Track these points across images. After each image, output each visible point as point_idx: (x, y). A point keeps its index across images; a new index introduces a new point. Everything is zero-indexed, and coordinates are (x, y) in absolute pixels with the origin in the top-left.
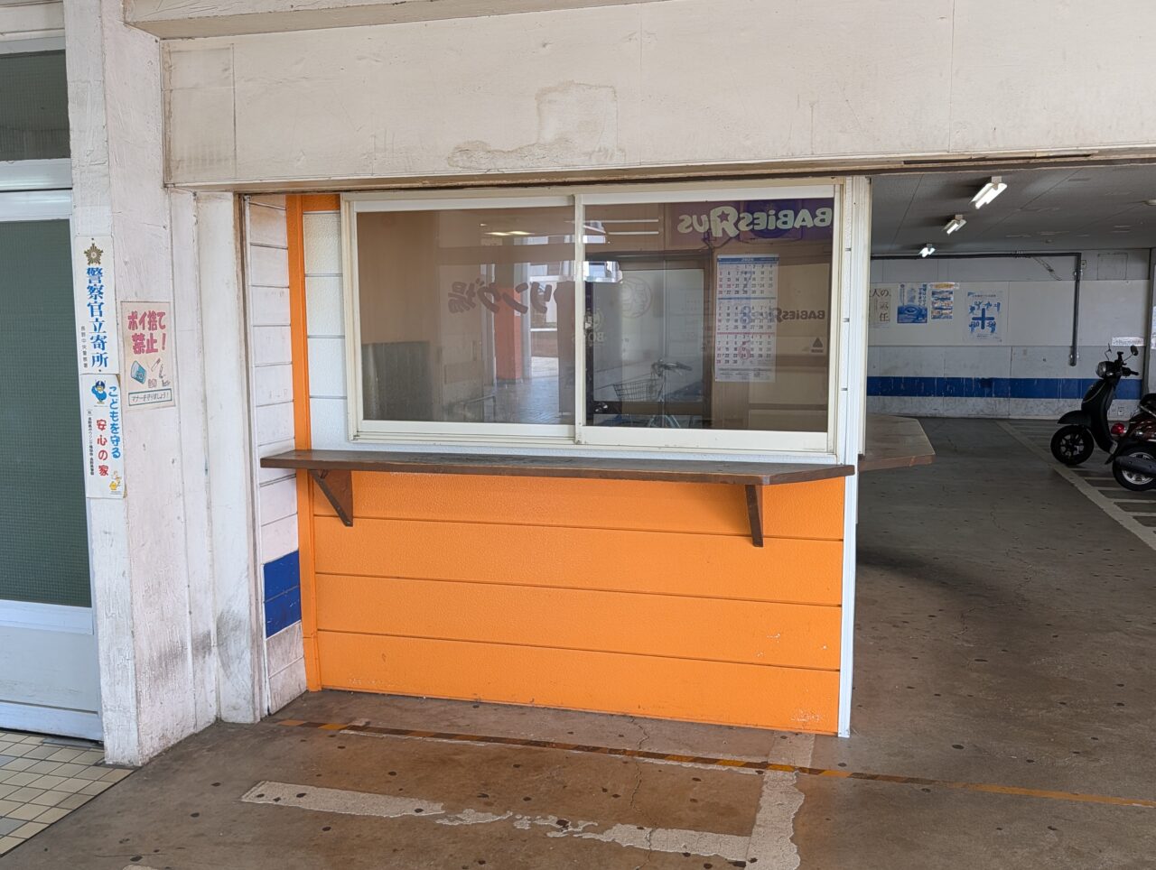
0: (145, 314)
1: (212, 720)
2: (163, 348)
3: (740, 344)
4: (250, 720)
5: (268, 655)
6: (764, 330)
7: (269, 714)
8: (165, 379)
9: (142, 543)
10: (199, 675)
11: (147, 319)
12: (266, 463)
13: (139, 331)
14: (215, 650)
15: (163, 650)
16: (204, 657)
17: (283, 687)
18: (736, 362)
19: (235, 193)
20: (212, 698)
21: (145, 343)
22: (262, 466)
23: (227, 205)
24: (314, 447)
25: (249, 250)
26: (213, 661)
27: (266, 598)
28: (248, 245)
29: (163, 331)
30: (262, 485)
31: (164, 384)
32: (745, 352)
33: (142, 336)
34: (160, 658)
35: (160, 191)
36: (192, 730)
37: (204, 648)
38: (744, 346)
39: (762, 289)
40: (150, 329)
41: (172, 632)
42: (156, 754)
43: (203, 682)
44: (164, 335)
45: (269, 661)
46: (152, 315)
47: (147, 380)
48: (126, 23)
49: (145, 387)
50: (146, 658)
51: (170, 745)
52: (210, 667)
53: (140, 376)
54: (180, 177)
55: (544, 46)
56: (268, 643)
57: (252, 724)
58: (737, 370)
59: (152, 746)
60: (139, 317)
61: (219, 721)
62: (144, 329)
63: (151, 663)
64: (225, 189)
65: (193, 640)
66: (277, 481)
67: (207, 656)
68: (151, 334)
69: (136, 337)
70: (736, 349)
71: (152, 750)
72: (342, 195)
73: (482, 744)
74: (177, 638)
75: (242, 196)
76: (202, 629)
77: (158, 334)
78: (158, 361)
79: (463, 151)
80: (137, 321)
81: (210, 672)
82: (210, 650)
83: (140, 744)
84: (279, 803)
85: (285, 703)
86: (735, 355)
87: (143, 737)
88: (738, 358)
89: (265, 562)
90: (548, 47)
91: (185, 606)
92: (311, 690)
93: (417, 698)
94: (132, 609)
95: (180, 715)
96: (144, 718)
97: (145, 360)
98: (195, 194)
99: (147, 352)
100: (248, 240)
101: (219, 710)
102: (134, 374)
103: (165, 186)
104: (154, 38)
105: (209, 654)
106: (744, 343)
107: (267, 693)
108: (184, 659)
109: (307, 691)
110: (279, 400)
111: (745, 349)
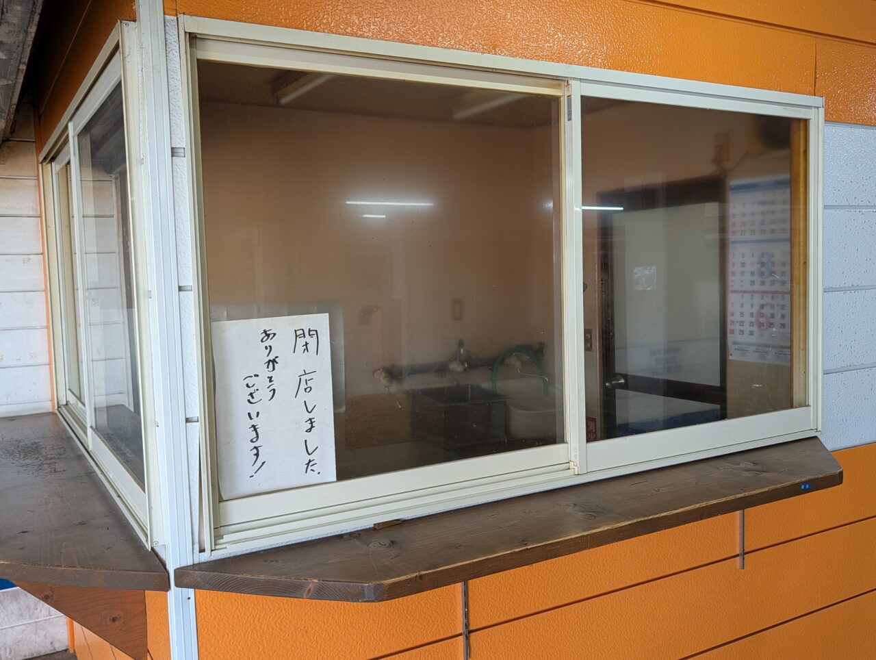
3: (757, 307)
18: (752, 333)
32: (762, 320)
38: (763, 311)
58: (754, 345)
70: (752, 315)
86: (752, 324)
88: (754, 328)
106: (762, 306)
109: (66, 650)
110: (20, 363)
111: (762, 315)
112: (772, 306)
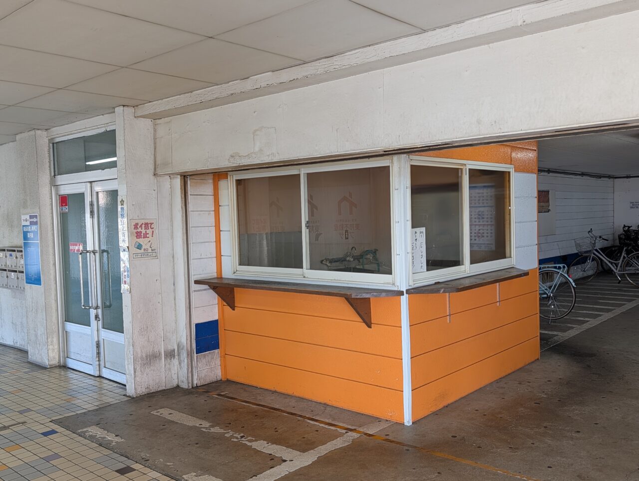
0: (143, 224)
1: (175, 385)
2: (152, 236)
3: (477, 230)
4: (186, 387)
5: (197, 361)
6: (489, 223)
7: (197, 386)
8: (153, 248)
9: (138, 311)
10: (168, 366)
11: (143, 226)
12: (197, 282)
13: (139, 230)
14: (177, 357)
15: (148, 354)
16: (171, 359)
17: (206, 376)
18: (475, 240)
19: (181, 176)
20: (175, 377)
21: (142, 234)
22: (195, 283)
23: (178, 181)
24: (223, 277)
25: (190, 198)
26: (175, 361)
27: (196, 338)
28: (189, 196)
29: (153, 230)
30: (195, 291)
31: (152, 250)
32: (479, 235)
33: (141, 232)
34: (147, 357)
35: (152, 177)
36: (164, 388)
37: (170, 356)
38: (480, 231)
39: (487, 202)
40: (145, 229)
41: (154, 347)
42: (143, 394)
43: (170, 369)
44: (153, 231)
45: (197, 364)
46: (146, 224)
47: (143, 249)
48: (135, 117)
49: (142, 251)
50: (139, 355)
51: (151, 392)
52: (174, 364)
53: (139, 247)
54: (159, 172)
55: (255, 112)
56: (197, 357)
57: (187, 389)
58: (476, 244)
59: (142, 390)
60: (139, 225)
61: (178, 386)
62: (142, 229)
63: (142, 358)
64: (177, 174)
65: (164, 352)
66: (205, 290)
67: (172, 359)
68: (146, 232)
69: (137, 233)
70: (475, 233)
71: (141, 392)
72: (229, 173)
73: (255, 406)
74: (156, 350)
75: (185, 177)
76: (170, 348)
77: (149, 231)
78: (149, 241)
79: (232, 156)
80: (138, 227)
81: (174, 366)
82: (174, 357)
83: (135, 389)
84: (161, 415)
85: (207, 383)
86: (475, 236)
87: (137, 387)
88: (476, 238)
89: (196, 323)
90: (256, 113)
91: (161, 338)
92: (223, 380)
93: (256, 387)
94: (133, 336)
95: (157, 381)
96: (137, 378)
97: (141, 241)
98: (170, 177)
99: (143, 238)
100: (189, 193)
101: (178, 383)
102: (136, 246)
103: (155, 175)
104: (150, 120)
105: (174, 358)
106: (479, 230)
107: (195, 377)
108: (160, 359)
109: (221, 380)
110: (207, 257)
111: (480, 233)
112: (483, 230)
